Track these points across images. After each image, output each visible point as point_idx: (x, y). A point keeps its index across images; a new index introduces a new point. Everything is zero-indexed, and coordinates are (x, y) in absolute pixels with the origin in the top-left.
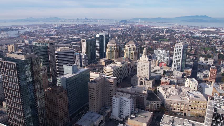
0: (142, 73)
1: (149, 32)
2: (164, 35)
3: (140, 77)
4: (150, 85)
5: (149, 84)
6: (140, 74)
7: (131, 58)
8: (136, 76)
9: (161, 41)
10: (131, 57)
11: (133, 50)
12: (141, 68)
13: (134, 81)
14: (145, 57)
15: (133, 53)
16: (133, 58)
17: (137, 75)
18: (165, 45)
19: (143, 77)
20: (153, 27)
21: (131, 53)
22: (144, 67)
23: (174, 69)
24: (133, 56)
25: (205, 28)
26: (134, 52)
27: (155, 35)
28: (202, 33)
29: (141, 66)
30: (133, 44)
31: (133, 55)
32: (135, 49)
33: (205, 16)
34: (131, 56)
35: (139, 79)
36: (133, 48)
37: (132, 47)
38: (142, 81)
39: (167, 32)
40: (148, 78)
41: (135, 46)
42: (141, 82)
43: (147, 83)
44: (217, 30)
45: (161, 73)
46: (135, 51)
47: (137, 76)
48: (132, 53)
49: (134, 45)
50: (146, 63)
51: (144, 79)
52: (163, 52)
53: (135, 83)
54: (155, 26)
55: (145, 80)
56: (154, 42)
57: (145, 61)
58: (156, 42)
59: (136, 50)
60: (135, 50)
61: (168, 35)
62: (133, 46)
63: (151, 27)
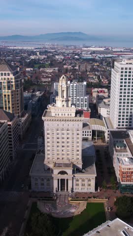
0: (60, 152)
1: (11, 54)
2: (38, 58)
3: (55, 165)
4: (89, 185)
5: (86, 182)
6: (56, 157)
7: (6, 108)
8: (44, 165)
9: (39, 68)
10: (6, 105)
11: (9, 88)
12: (58, 138)
13: (39, 182)
14: (64, 103)
15: (10, 94)
16: (9, 108)
17: (46, 159)
18: (51, 73)
19: (67, 165)
20: (13, 48)
21: (5, 95)
22: (65, 136)
23: (119, 125)
24: (9, 102)
25: (89, 47)
26: (12, 92)
27: (23, 59)
28: (91, 54)
29: (55, 132)
30: (7, 72)
31: (8, 98)
32: (14, 84)
33: (80, 33)
34: (5, 101)
35: (56, 171)
36: (9, 82)
37: (5, 79)
38: (66, 178)
39: (41, 53)
40: (80, 166)
41: (12, 76)
42: (63, 181)
43: (80, 182)
44: (106, 49)
45: (87, 137)
46: (14, 89)
47: (46, 162)
48: (7, 94)
49: (9, 75)
50: (71, 123)
51: (69, 171)
52: (75, 85)
53: (43, 184)
54: (15, 46)
55: (73, 172)
56: (27, 69)
57: (66, 116)
58: (32, 69)
59: (17, 86)
60: (12, 85)
61: (44, 58)
62: (7, 77)
63: (11, 48)
